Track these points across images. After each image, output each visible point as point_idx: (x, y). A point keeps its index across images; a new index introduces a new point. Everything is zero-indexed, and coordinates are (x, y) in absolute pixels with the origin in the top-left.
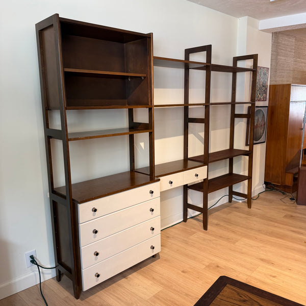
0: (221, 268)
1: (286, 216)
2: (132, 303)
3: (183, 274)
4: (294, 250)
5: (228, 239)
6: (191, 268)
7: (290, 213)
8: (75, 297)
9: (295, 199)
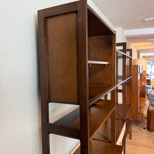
9: (146, 128)
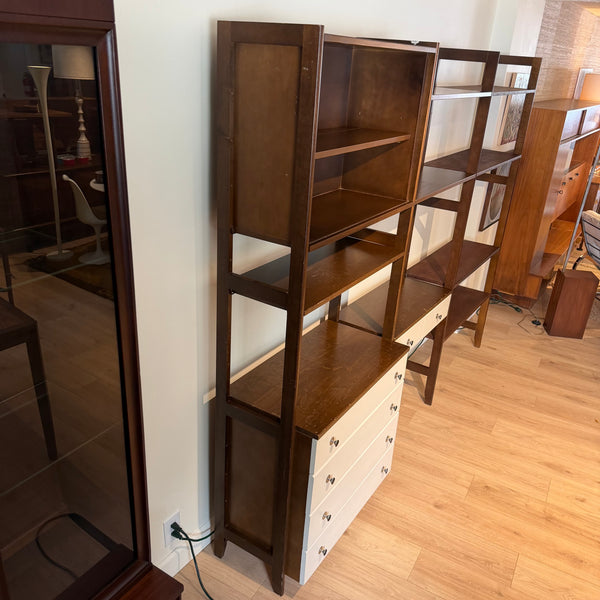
0: (494, 490)
1: (543, 363)
2: (386, 590)
3: (438, 510)
4: (588, 439)
5: (474, 423)
6: (445, 496)
7: (546, 356)
8: (275, 592)
9: (542, 322)
